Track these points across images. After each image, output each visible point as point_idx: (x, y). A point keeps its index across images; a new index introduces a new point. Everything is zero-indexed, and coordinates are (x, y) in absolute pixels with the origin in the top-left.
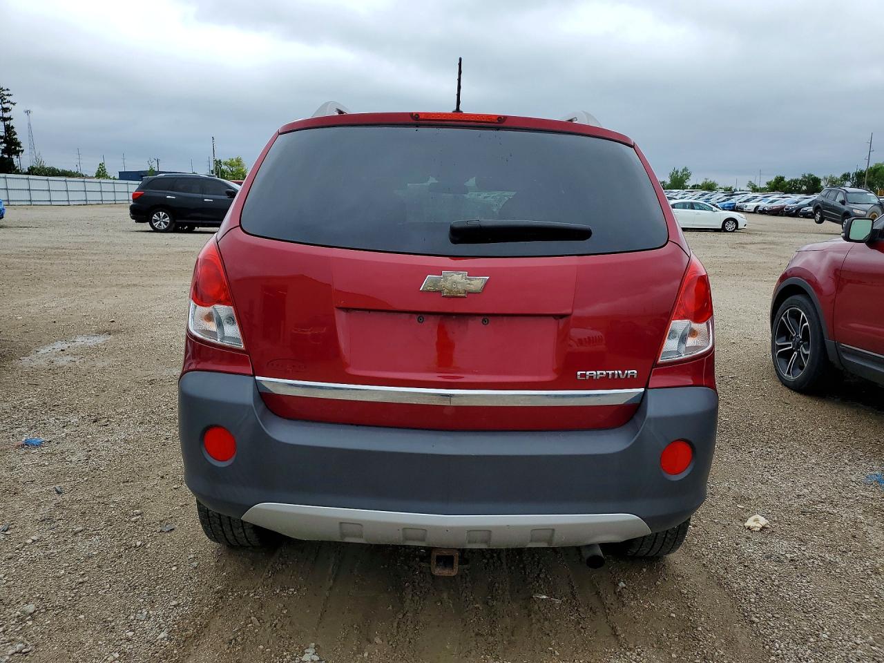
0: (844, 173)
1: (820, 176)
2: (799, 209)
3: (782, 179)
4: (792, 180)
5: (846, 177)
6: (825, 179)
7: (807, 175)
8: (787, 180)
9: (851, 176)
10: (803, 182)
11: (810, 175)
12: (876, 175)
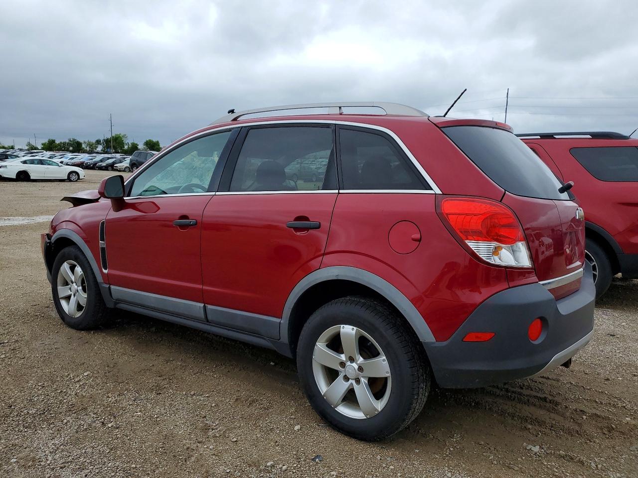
0: (97, 139)
1: (81, 141)
2: (95, 164)
3: (53, 141)
4: (61, 143)
5: (98, 142)
6: (85, 142)
7: (71, 140)
8: (57, 142)
9: (102, 142)
10: (69, 144)
11: (74, 140)
12: (117, 141)
